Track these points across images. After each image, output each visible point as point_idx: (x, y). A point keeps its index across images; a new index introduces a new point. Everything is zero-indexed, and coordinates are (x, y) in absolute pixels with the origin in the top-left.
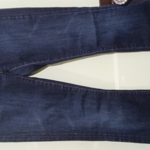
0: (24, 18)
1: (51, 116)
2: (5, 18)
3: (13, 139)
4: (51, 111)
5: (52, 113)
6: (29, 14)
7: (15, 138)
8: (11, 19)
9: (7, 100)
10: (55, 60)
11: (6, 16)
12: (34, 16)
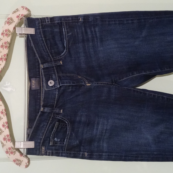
0: (133, 23)
1: (161, 133)
2: (113, 22)
3: (124, 158)
4: (161, 128)
5: (162, 129)
6: (137, 18)
7: (125, 156)
8: (119, 24)
9: (115, 114)
10: (166, 70)
11: (114, 21)
12: (143, 21)
